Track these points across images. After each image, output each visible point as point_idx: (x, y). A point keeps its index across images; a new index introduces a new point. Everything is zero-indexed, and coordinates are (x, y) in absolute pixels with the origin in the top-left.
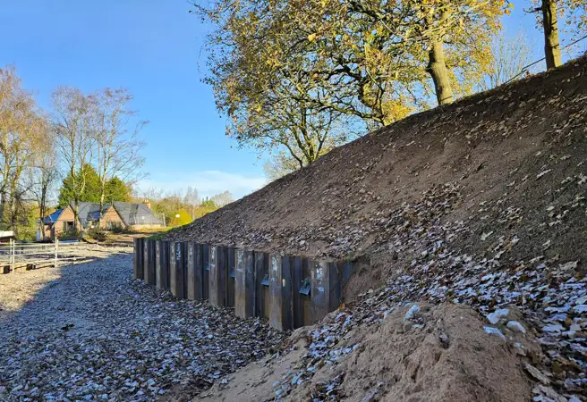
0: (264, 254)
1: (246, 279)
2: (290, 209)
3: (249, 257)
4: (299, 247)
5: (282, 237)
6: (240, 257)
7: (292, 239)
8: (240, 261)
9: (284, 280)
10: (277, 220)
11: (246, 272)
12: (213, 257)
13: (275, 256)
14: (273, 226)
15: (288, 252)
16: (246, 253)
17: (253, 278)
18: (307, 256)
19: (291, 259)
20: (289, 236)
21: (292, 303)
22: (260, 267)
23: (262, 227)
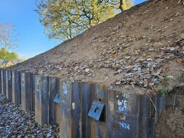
0: (56, 78)
1: (42, 97)
2: (72, 51)
3: (45, 81)
4: (86, 74)
5: (69, 67)
6: (38, 81)
7: (77, 67)
8: (38, 83)
9: (73, 104)
10: (65, 57)
11: (42, 92)
12: (23, 80)
13: (65, 82)
14: (62, 61)
15: (77, 78)
16: (43, 78)
17: (48, 96)
18: (94, 81)
19: (80, 84)
20: (74, 66)
21: (80, 124)
22: (53, 88)
23: (56, 61)
